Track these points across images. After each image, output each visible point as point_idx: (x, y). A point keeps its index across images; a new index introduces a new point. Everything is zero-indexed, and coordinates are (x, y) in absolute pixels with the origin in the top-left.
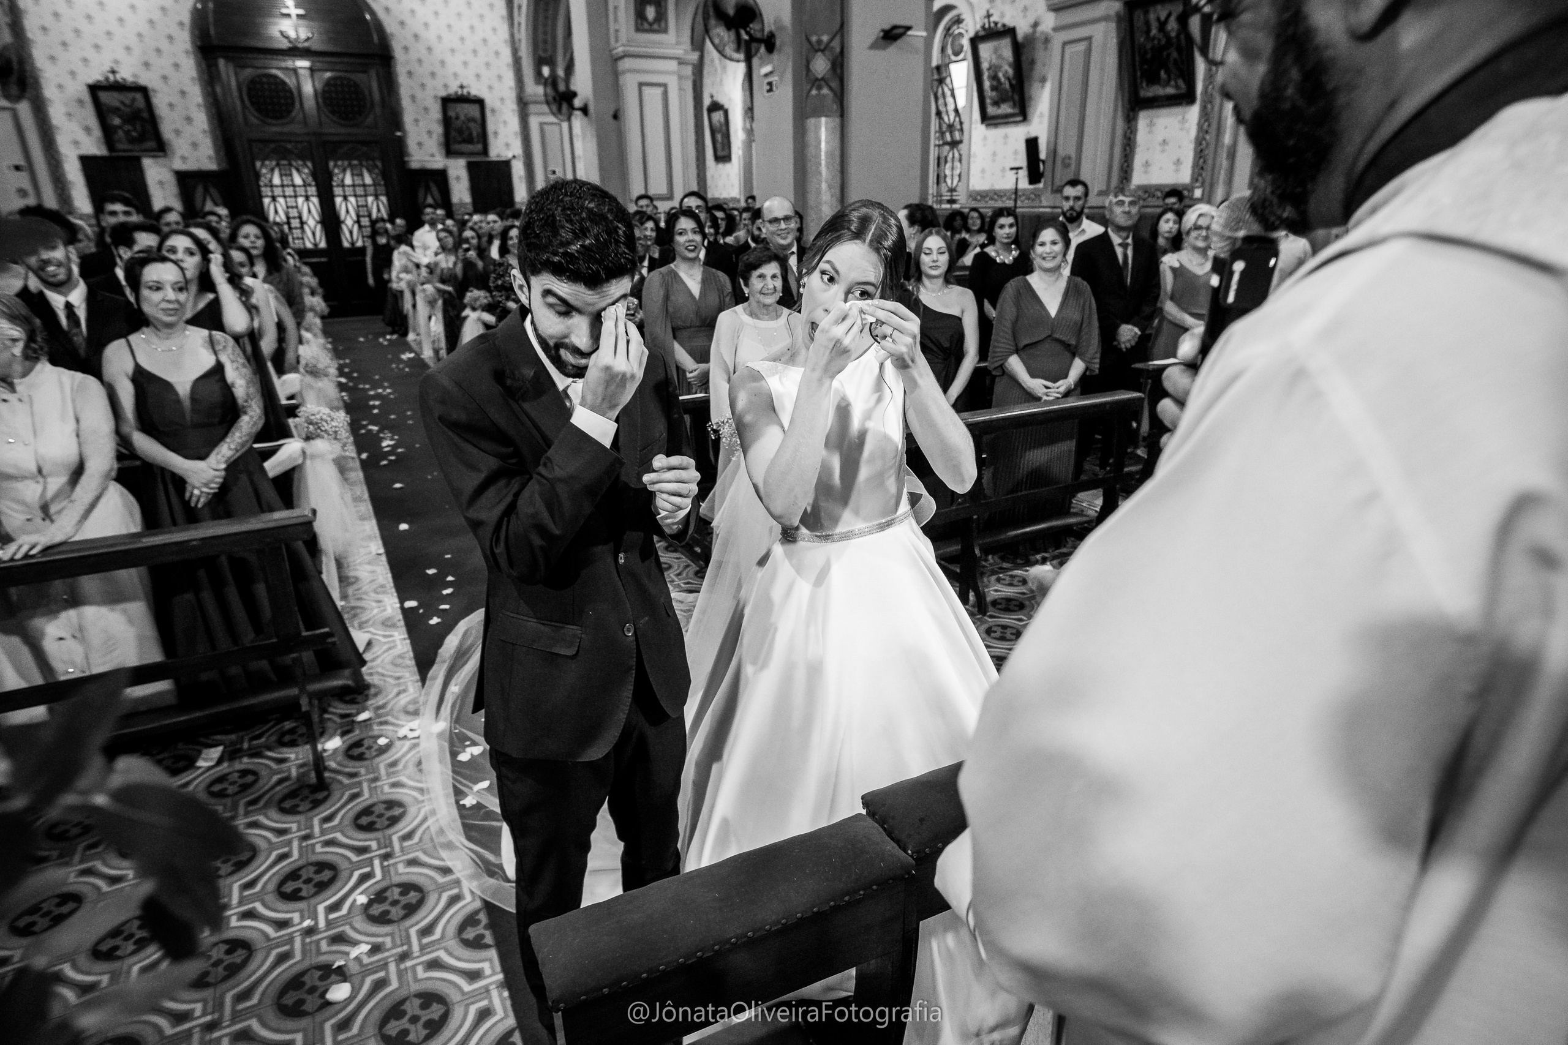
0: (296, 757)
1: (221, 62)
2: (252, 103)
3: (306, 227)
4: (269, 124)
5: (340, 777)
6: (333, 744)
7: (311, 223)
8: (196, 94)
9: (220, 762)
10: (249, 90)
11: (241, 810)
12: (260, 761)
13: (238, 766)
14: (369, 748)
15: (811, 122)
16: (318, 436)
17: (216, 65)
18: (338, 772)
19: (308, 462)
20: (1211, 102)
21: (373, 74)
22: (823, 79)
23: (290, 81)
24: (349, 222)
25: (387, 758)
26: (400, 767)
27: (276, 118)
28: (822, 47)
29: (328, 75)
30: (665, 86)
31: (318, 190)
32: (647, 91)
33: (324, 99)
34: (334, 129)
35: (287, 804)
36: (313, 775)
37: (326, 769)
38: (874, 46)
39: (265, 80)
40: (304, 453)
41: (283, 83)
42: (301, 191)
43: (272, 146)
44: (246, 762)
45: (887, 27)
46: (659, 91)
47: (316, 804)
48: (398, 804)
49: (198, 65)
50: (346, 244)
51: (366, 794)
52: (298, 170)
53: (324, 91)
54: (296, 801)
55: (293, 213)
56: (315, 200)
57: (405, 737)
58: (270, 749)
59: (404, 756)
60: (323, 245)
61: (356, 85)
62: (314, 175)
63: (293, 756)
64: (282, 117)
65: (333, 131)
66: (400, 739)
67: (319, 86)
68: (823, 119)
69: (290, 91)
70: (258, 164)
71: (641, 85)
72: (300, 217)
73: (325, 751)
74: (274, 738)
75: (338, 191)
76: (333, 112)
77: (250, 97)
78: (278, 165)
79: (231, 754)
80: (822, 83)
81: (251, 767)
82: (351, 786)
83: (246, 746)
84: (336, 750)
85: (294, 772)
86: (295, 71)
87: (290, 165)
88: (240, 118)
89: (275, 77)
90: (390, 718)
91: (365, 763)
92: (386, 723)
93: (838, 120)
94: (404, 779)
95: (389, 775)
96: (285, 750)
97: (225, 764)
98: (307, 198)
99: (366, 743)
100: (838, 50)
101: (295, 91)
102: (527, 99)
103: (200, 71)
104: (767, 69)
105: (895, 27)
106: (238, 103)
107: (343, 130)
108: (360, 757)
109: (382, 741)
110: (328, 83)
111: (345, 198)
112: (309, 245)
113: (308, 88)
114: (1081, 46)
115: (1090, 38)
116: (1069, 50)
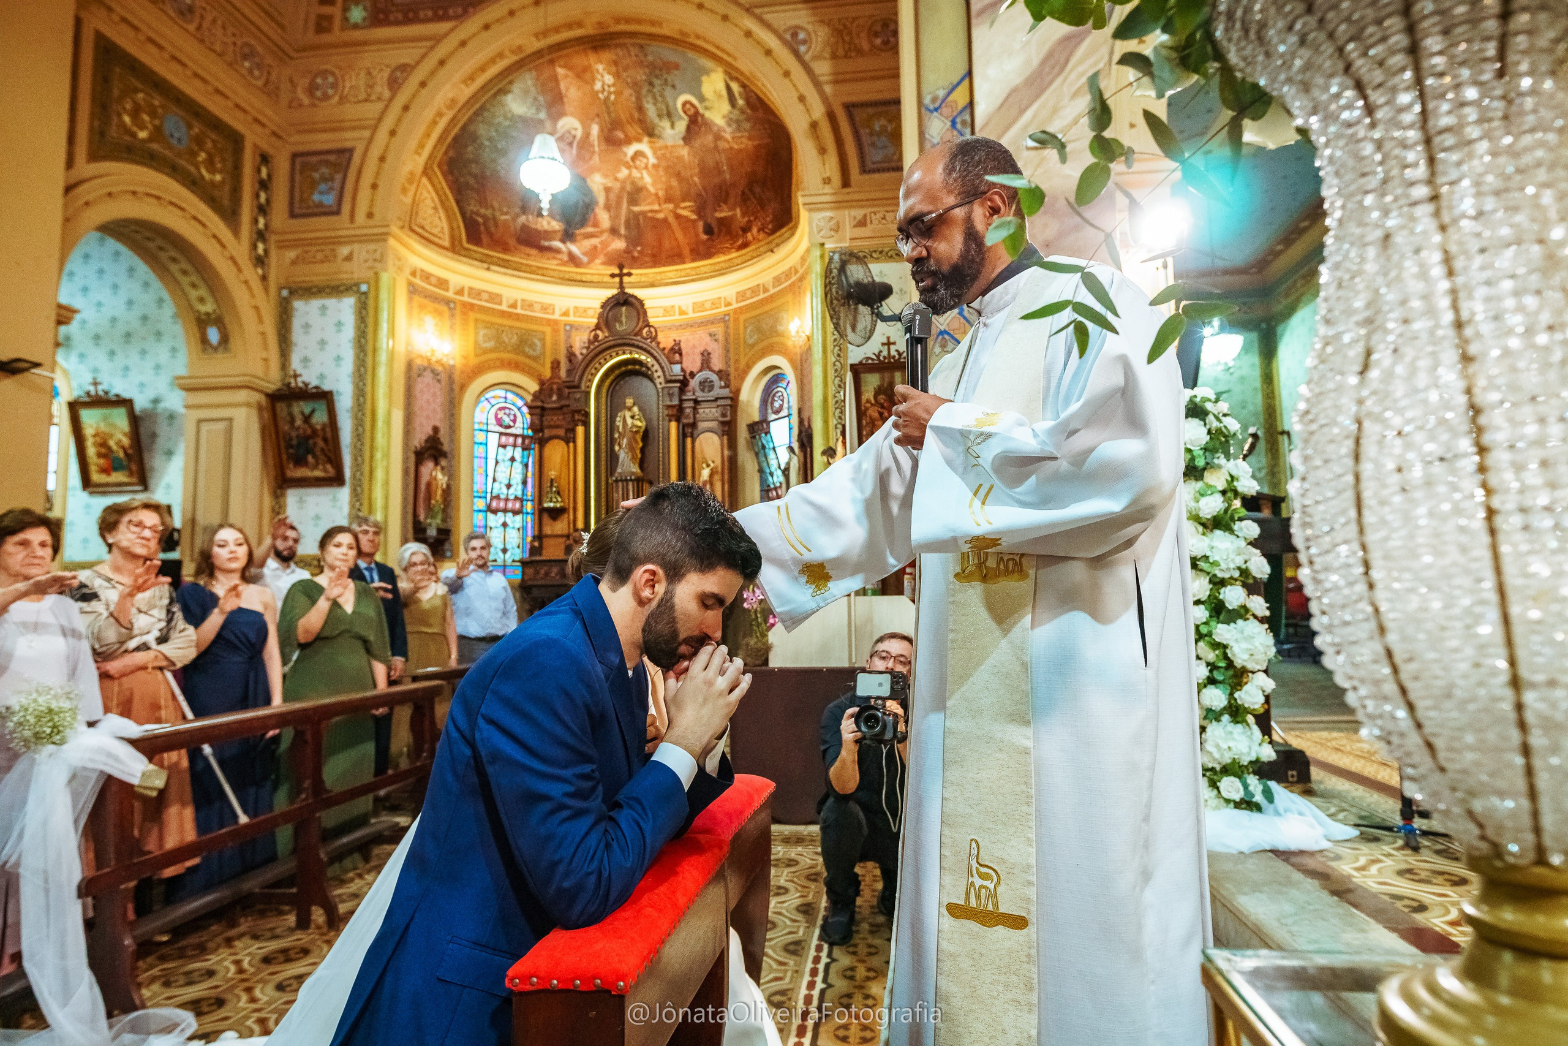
20: (360, 486)
45: (5, 359)
114: (221, 426)
115: (230, 420)
116: (205, 428)
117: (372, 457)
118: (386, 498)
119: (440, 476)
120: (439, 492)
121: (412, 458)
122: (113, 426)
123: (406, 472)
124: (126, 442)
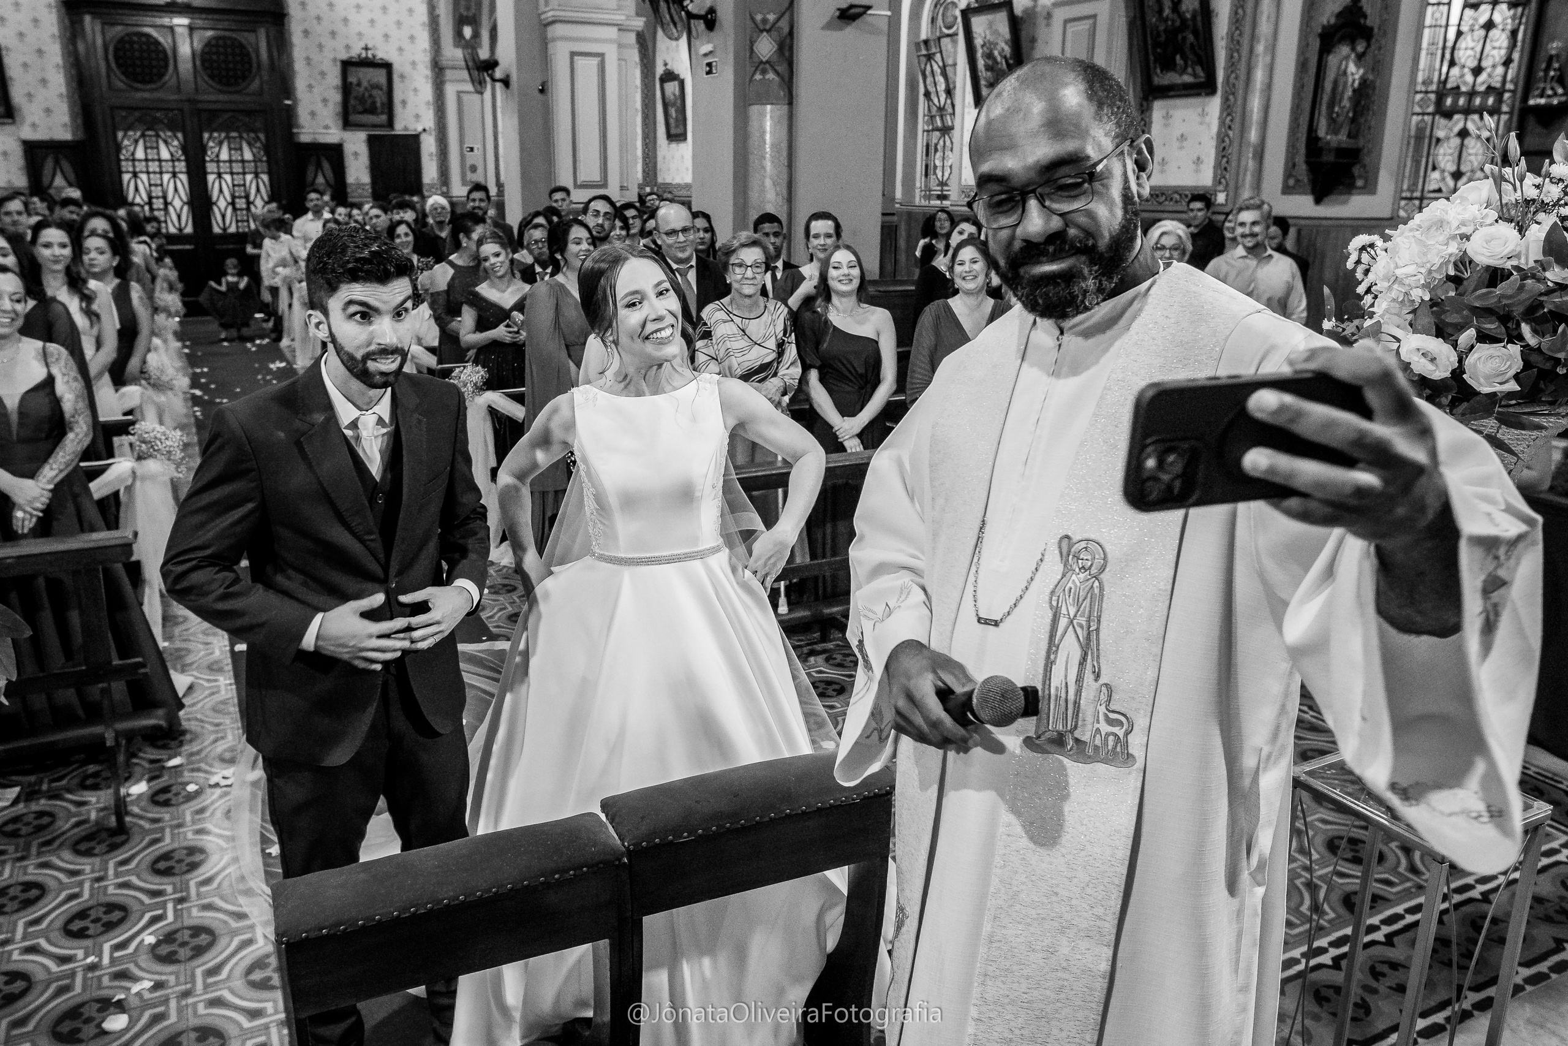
0: (96, 802)
1: (87, 19)
2: (119, 66)
3: (171, 208)
4: (137, 90)
5: (142, 822)
6: (139, 788)
7: (177, 203)
8: (55, 53)
9: (15, 802)
10: (117, 50)
11: (34, 850)
12: (59, 803)
13: (34, 807)
14: (177, 794)
15: (754, 109)
16: (151, 456)
17: (81, 22)
18: (141, 817)
19: (138, 484)
20: (1233, 94)
21: (262, 33)
22: (767, 62)
23: (164, 40)
24: (222, 204)
25: (195, 805)
26: (207, 814)
27: (143, 82)
28: (768, 27)
29: (210, 33)
30: (601, 55)
31: (188, 166)
32: (580, 61)
33: (203, 61)
34: (213, 96)
35: (83, 847)
36: (113, 819)
37: (128, 813)
38: (828, 26)
39: (135, 39)
40: (134, 473)
41: (157, 43)
42: (167, 166)
43: (137, 114)
44: (43, 804)
45: (844, 6)
46: (594, 62)
47: (113, 848)
48: (202, 851)
49: (61, 21)
50: (217, 230)
51: (168, 840)
52: (166, 142)
53: (203, 53)
54: (92, 844)
55: (157, 192)
56: (184, 177)
57: (217, 785)
58: (70, 791)
59: (212, 803)
60: (189, 230)
61: (242, 46)
62: (184, 148)
63: (94, 800)
64: (151, 81)
65: (212, 98)
66: (211, 786)
67: (198, 46)
68: (769, 107)
69: (164, 51)
70: (120, 134)
71: (573, 54)
72: (165, 197)
73: (129, 795)
74: (76, 781)
75: (211, 167)
76: (212, 77)
77: (117, 58)
78: (143, 135)
79: (29, 795)
80: (767, 66)
81: (48, 809)
82: (154, 831)
83: (45, 787)
84: (140, 796)
85: (93, 816)
86: (171, 29)
87: (158, 136)
88: (104, 81)
89: (148, 36)
90: (203, 765)
91: (170, 809)
92: (199, 770)
93: (786, 108)
94: (209, 826)
95: (194, 822)
96: (86, 793)
97: (21, 805)
98: (174, 175)
99: (174, 789)
100: (786, 30)
101: (170, 53)
102: (444, 62)
103: (63, 28)
104: (706, 48)
105: (852, 6)
106: (103, 64)
107: (221, 97)
108: (167, 803)
109: (191, 788)
110: (208, 44)
111: (219, 175)
112: (172, 230)
113: (185, 49)
114: (1085, 25)
115: (1094, 16)
116: (1071, 29)
117: (1251, 51)
118: (1266, 109)
119: (1352, 68)
120: (1349, 93)
121: (1316, 44)
122: (996, 33)
123: (1302, 66)
124: (1007, 50)
